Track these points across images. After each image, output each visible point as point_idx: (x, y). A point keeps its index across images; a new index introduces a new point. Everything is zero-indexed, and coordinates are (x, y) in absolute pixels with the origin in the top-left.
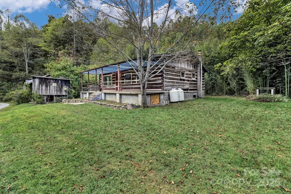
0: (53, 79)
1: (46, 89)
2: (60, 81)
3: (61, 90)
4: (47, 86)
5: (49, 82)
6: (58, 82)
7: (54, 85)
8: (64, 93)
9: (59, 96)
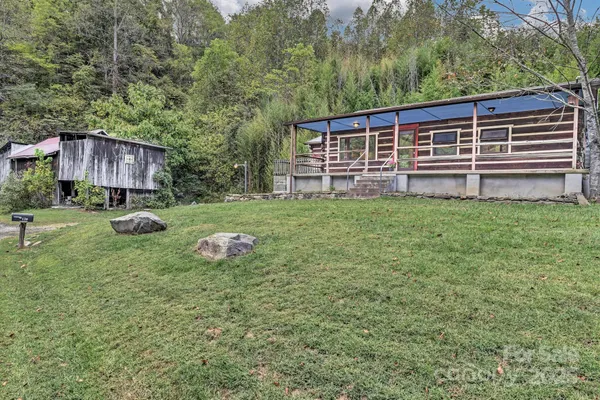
0: (126, 143)
1: (110, 171)
2: (141, 150)
3: (143, 176)
4: (110, 162)
5: (118, 152)
6: (138, 151)
7: (129, 159)
8: (151, 185)
9: (139, 191)
